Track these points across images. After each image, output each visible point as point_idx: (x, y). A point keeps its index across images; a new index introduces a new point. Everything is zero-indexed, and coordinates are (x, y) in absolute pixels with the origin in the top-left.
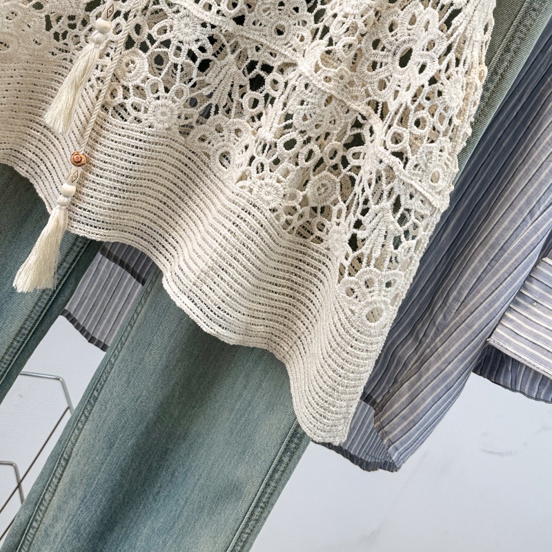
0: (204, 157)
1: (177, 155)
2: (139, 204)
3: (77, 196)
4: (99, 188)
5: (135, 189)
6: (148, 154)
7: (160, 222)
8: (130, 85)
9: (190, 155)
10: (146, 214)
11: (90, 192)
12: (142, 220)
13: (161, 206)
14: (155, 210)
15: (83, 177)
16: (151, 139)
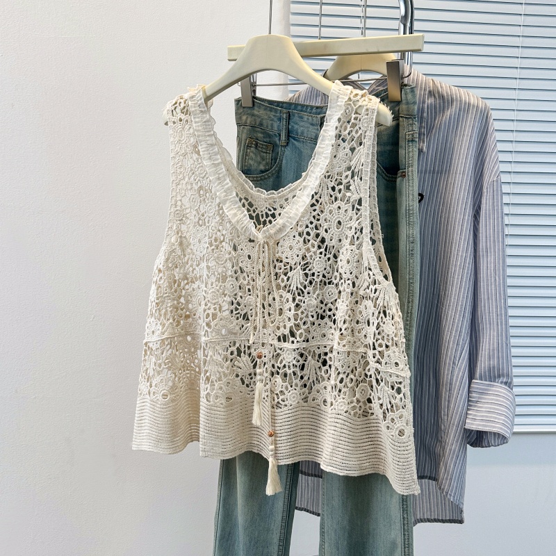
0: (318, 407)
1: (307, 412)
2: (300, 441)
3: (276, 449)
4: (282, 442)
5: (296, 435)
6: (295, 417)
7: (312, 444)
8: (278, 392)
9: (312, 409)
10: (305, 444)
11: (280, 445)
12: (305, 447)
13: (310, 437)
14: (308, 440)
15: (275, 440)
16: (293, 411)
